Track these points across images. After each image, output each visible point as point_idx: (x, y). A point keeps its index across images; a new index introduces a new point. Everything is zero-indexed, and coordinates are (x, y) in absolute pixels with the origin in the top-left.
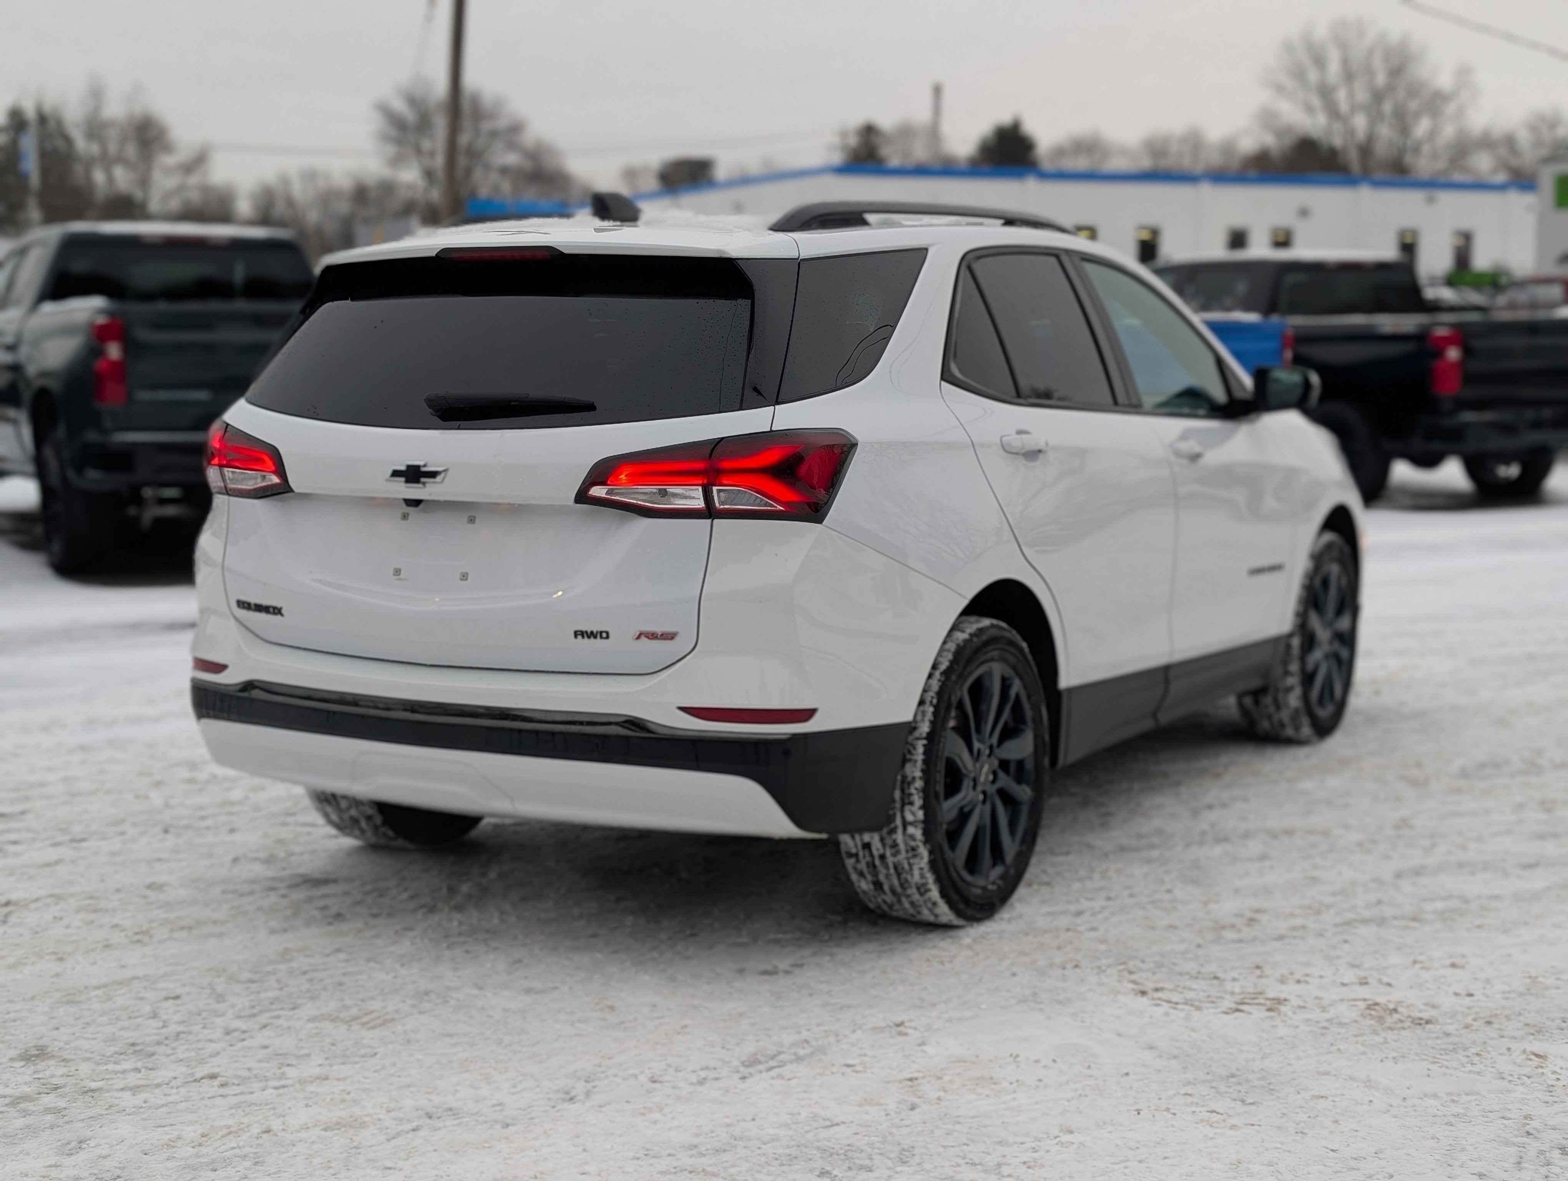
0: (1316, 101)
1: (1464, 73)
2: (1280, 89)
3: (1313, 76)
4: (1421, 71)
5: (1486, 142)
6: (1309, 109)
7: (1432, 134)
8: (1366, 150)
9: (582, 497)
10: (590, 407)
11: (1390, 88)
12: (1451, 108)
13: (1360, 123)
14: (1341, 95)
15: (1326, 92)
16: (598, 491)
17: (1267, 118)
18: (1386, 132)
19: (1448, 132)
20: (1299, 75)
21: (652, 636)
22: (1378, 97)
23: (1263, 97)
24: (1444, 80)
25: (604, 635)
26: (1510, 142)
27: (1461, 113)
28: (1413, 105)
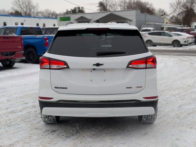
0: (19, 7)
1: (37, 4)
2: (14, 5)
3: (18, 3)
4: (32, 3)
5: (40, 13)
6: (18, 8)
7: (34, 11)
8: (26, 13)
9: (128, 67)
10: (125, 53)
11: (28, 5)
12: (36, 8)
13: (25, 9)
14: (22, 6)
15: (20, 5)
16: (130, 66)
17: (13, 8)
18: (28, 11)
19: (36, 11)
20: (17, 3)
21: (139, 87)
22: (27, 6)
23: (12, 6)
24: (35, 5)
25: (131, 88)
26: (43, 12)
27: (37, 9)
28: (31, 8)
